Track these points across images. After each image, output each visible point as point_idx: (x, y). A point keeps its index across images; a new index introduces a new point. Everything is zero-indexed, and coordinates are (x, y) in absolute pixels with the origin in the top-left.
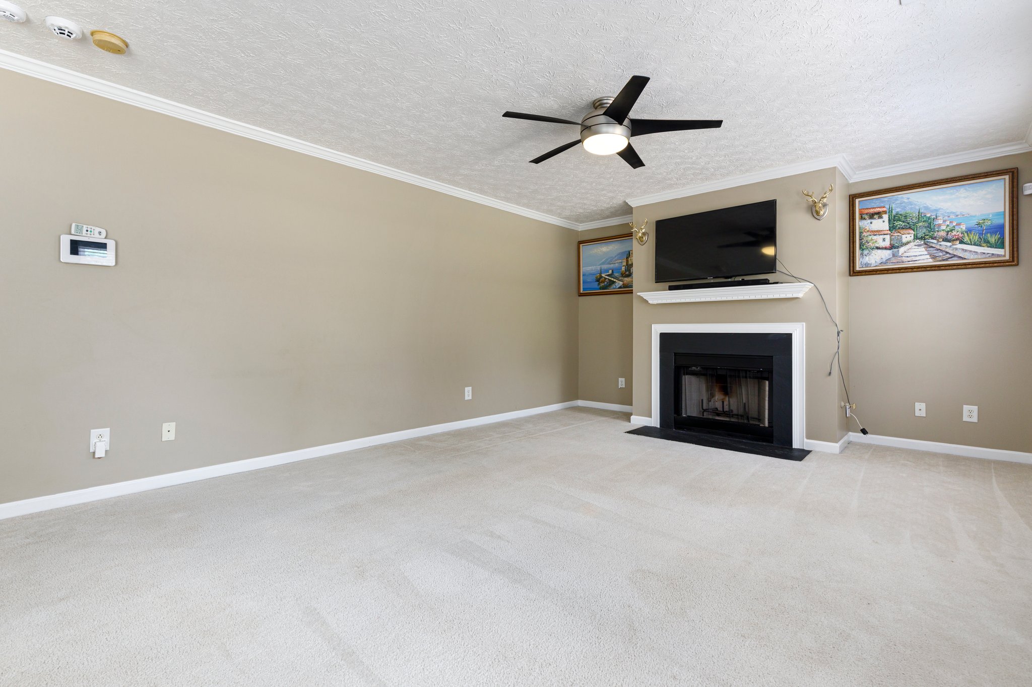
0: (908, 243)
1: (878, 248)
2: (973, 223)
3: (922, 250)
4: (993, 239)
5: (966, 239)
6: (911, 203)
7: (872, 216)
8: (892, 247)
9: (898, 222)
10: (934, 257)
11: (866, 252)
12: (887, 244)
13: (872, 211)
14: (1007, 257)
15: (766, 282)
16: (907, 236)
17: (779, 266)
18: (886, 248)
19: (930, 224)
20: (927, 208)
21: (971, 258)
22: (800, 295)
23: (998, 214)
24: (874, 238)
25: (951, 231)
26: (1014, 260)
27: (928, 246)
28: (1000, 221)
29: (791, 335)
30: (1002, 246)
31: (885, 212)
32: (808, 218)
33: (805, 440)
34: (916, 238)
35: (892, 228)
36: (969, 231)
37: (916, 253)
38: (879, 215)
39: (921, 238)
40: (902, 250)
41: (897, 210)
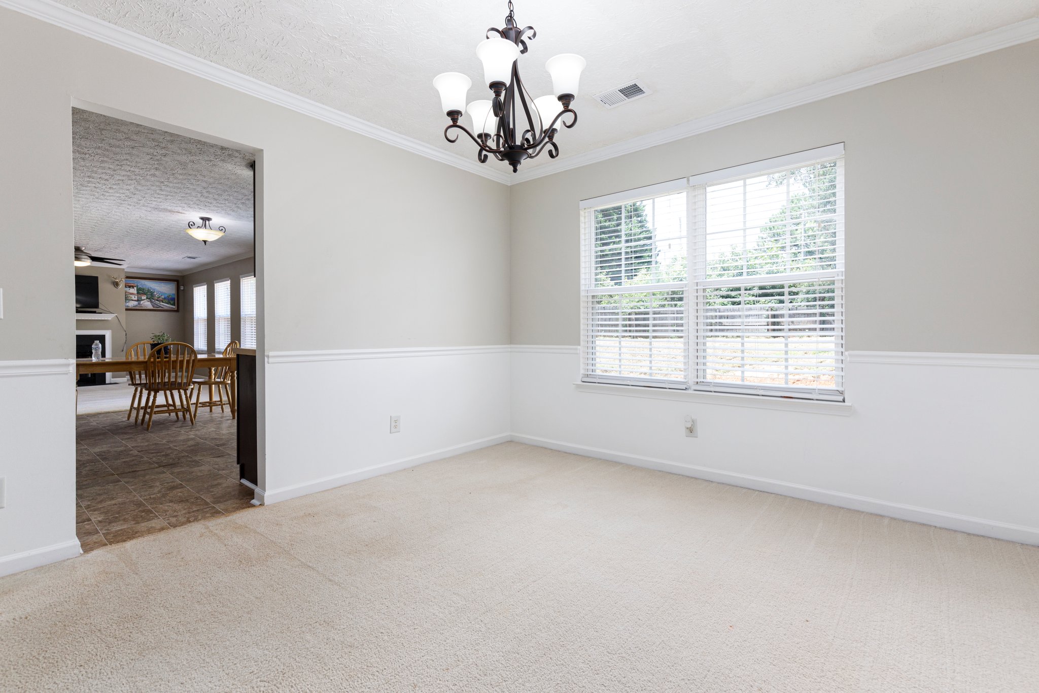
0: (144, 300)
1: (132, 300)
2: (166, 296)
3: (149, 303)
4: (172, 303)
5: (164, 301)
6: (145, 285)
7: (130, 287)
8: (138, 300)
9: (141, 291)
10: (153, 306)
11: (127, 301)
12: (136, 299)
13: (130, 285)
14: (176, 309)
15: (95, 312)
16: (144, 297)
17: (100, 306)
18: (135, 301)
19: (152, 294)
20: (151, 288)
21: (166, 308)
22: (109, 319)
23: (173, 294)
24: (131, 296)
25: (159, 297)
26: (177, 311)
27: (151, 302)
28: (174, 297)
29: (104, 335)
30: (175, 305)
31: (135, 286)
32: (112, 287)
33: (112, 379)
34: (147, 298)
35: (138, 293)
36: (165, 298)
37: (147, 304)
38: (133, 287)
39: (149, 299)
40: (142, 302)
41: (140, 286)
